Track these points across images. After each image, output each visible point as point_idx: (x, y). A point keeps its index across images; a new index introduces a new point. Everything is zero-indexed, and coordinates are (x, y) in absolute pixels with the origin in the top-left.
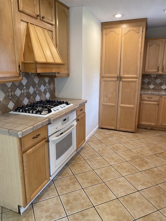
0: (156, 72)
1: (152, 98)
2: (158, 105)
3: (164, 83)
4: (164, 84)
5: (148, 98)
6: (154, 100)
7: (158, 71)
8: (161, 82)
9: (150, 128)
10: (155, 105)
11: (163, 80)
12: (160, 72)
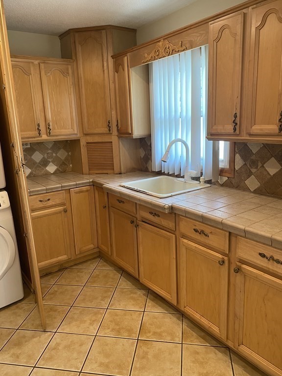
0: (34, 138)
1: (49, 200)
2: (65, 211)
3: (50, 160)
4: (50, 162)
5: (41, 201)
6: (54, 203)
7: (39, 134)
8: (44, 158)
9: (56, 269)
10: (60, 212)
11: (48, 154)
12: (44, 137)
